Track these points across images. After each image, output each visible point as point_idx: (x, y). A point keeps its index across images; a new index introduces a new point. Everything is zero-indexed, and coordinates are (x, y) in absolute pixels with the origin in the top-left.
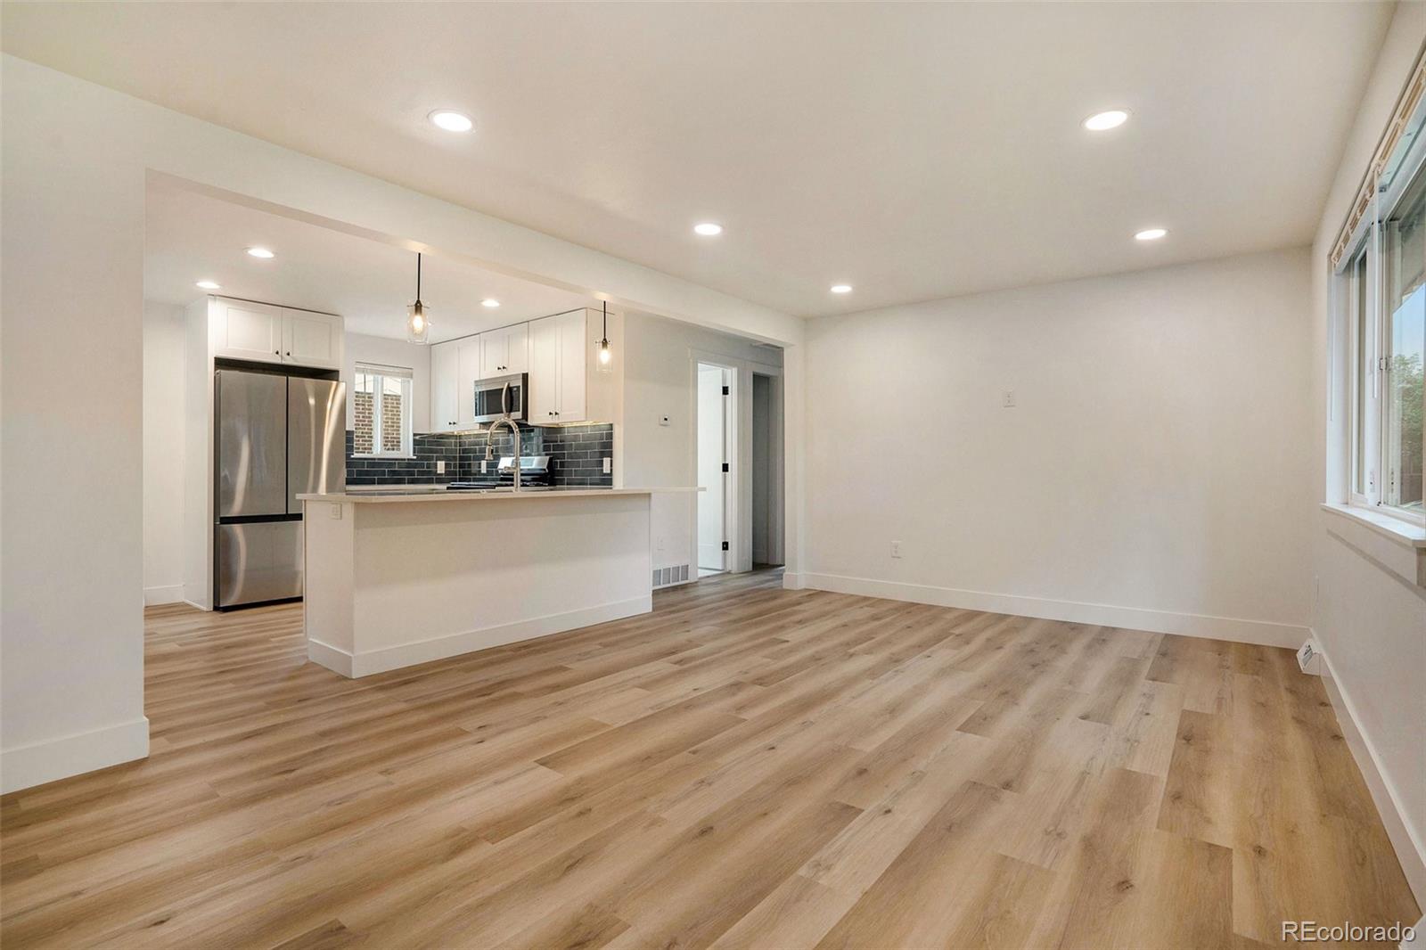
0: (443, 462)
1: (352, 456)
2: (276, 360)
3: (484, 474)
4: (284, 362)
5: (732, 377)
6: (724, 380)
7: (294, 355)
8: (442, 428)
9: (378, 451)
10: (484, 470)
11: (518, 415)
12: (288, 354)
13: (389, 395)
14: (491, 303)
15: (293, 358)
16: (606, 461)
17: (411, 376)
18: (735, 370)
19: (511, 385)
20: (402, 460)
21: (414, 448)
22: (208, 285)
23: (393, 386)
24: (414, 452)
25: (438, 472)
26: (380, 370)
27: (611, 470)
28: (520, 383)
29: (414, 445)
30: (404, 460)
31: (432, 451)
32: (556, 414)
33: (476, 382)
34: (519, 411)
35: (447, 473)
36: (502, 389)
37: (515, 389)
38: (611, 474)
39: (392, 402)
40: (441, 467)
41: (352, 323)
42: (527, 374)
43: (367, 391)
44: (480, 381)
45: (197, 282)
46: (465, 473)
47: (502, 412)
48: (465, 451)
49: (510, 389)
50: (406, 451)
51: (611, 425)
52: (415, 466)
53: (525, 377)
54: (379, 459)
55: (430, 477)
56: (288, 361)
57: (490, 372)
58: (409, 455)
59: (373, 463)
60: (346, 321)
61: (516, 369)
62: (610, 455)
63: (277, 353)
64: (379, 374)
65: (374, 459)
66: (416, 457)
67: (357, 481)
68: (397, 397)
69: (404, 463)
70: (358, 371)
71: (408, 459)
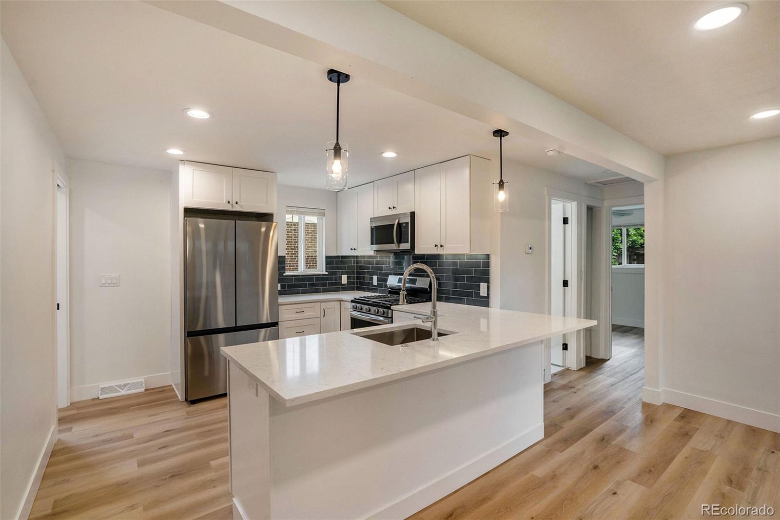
0: (346, 276)
1: (284, 274)
2: (229, 208)
3: (375, 286)
4: (234, 209)
5: (572, 209)
6: (564, 212)
7: (242, 204)
8: (345, 252)
9: (302, 269)
10: (375, 283)
11: (406, 246)
12: (237, 203)
13: (309, 224)
14: (390, 154)
15: (240, 206)
16: (483, 286)
17: (324, 214)
18: (574, 204)
19: (401, 222)
20: (318, 275)
21: (326, 267)
22: (175, 152)
23: (313, 219)
24: (326, 269)
25: (343, 283)
26: (302, 211)
27: (488, 294)
28: (409, 220)
29: (326, 264)
30: (320, 275)
31: (339, 268)
32: (441, 246)
33: (371, 218)
34: (408, 242)
35: (349, 283)
36: (394, 224)
37: (405, 225)
38: (488, 297)
39: (311, 229)
40: (344, 279)
41: (282, 177)
42: (414, 212)
43: (294, 221)
44: (374, 218)
45: (168, 149)
46: (361, 283)
47: (394, 243)
48: (361, 267)
49: (399, 225)
50: (321, 269)
51: (488, 255)
52: (327, 279)
53: (413, 214)
54: (302, 276)
55: (337, 287)
56: (237, 208)
57: (382, 211)
58: (323, 271)
59: (299, 278)
60: (278, 175)
61: (403, 209)
62: (487, 281)
63: (229, 202)
64: (302, 214)
65: (299, 276)
66: (327, 273)
67: (288, 292)
68: (314, 225)
69: (319, 278)
70: (288, 212)
71: (322, 275)
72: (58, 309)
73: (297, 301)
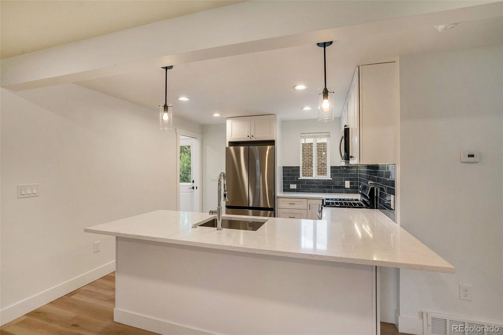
0: (349, 182)
1: (299, 179)
2: (249, 139)
4: (251, 140)
7: (255, 136)
9: (315, 176)
12: (253, 136)
13: (321, 143)
15: (255, 138)
16: (392, 198)
17: (330, 136)
21: (331, 174)
23: (324, 140)
24: (331, 176)
25: (346, 187)
26: (313, 135)
27: (394, 208)
28: (344, 135)
29: (331, 172)
30: (326, 180)
31: (342, 176)
35: (351, 188)
38: (394, 211)
39: (322, 148)
40: (347, 184)
42: (349, 129)
43: (306, 143)
50: (328, 177)
51: (395, 165)
53: (347, 131)
55: (340, 189)
56: (253, 139)
60: (278, 116)
62: (394, 195)
63: (248, 136)
64: (315, 137)
65: (310, 180)
66: (331, 179)
67: (301, 190)
68: (324, 144)
69: (324, 182)
70: (302, 137)
71: (328, 180)
72: (197, 189)
73: (293, 197)
